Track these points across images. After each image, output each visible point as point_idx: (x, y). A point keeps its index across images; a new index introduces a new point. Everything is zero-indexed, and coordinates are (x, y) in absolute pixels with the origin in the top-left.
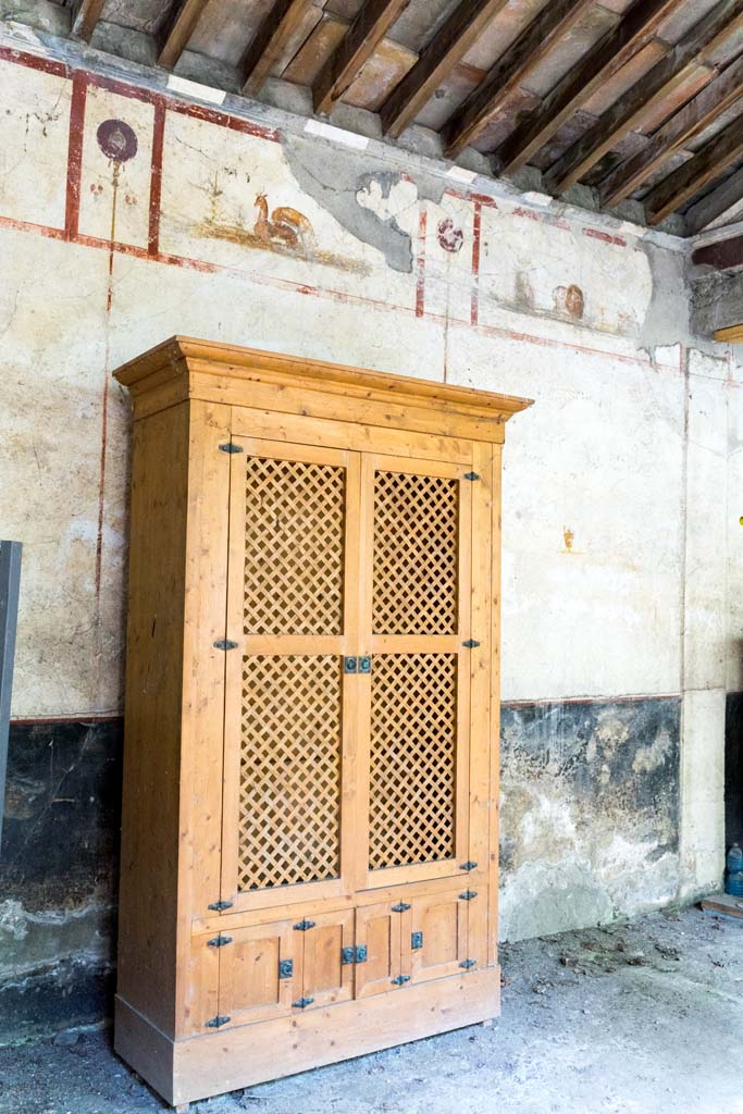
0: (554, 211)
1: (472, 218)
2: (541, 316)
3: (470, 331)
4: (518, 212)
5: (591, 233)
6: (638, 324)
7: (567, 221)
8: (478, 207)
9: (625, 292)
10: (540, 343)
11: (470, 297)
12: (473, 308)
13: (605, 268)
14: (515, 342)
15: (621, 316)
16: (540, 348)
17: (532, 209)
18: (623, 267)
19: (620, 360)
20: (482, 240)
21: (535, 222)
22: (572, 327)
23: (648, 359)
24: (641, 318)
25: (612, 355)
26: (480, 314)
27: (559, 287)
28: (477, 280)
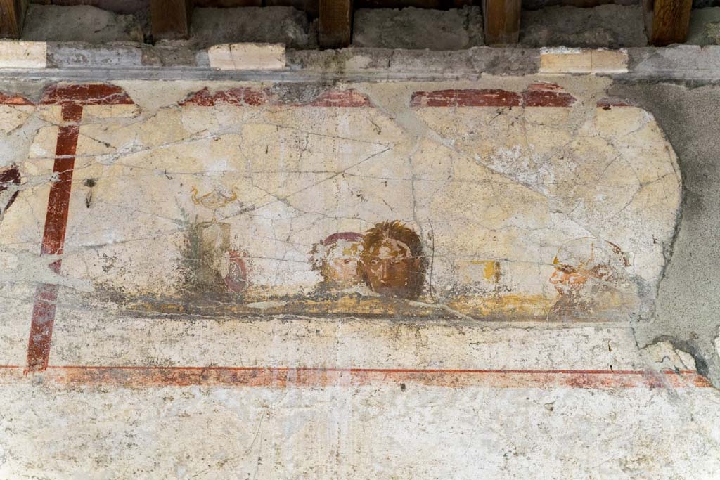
0: (297, 76)
1: (51, 137)
2: (269, 315)
3: (25, 385)
4: (201, 98)
5: (441, 98)
6: (638, 280)
7: (360, 88)
8: (72, 112)
9: (579, 208)
10: (268, 382)
11: (29, 308)
12: (36, 329)
13: (497, 166)
14: (176, 391)
15: (567, 270)
16: (266, 393)
17: (243, 84)
18: (566, 153)
19: (574, 383)
20: (79, 174)
21: (255, 110)
22: (384, 324)
23: (690, 363)
24: (646, 263)
25: (545, 376)
26: (59, 339)
27: (333, 238)
28: (56, 266)
